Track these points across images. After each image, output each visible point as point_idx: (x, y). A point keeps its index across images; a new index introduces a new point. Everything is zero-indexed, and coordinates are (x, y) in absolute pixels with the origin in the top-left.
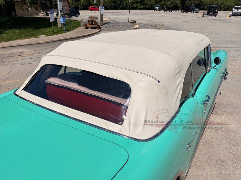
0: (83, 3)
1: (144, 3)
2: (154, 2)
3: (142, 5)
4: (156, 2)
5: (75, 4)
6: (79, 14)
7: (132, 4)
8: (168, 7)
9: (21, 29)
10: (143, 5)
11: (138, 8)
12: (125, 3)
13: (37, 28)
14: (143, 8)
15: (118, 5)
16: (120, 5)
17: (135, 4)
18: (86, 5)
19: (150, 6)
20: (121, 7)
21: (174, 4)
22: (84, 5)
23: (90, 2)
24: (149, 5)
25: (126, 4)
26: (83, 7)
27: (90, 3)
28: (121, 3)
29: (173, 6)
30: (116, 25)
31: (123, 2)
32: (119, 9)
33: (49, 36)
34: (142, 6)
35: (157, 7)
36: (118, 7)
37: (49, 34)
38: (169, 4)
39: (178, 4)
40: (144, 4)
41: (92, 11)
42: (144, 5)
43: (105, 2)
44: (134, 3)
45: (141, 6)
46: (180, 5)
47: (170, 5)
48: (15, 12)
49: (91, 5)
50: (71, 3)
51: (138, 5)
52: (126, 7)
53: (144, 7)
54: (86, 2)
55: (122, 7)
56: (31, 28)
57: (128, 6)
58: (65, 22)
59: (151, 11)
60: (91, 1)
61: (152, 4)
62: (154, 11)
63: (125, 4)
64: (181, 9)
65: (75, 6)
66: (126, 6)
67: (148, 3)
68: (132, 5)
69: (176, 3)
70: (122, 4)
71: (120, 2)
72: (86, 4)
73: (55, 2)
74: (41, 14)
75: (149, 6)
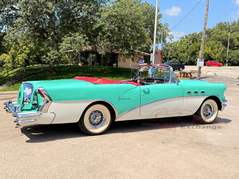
5: (190, 58)
6: (183, 68)
9: (114, 78)
23: (210, 55)
27: (211, 57)
30: (218, 80)
43: (232, 57)
48: (117, 64)
50: (185, 56)
54: (205, 56)
56: (124, 77)
58: (153, 73)
60: (212, 55)
65: (189, 61)
72: (205, 58)
73: (166, 55)
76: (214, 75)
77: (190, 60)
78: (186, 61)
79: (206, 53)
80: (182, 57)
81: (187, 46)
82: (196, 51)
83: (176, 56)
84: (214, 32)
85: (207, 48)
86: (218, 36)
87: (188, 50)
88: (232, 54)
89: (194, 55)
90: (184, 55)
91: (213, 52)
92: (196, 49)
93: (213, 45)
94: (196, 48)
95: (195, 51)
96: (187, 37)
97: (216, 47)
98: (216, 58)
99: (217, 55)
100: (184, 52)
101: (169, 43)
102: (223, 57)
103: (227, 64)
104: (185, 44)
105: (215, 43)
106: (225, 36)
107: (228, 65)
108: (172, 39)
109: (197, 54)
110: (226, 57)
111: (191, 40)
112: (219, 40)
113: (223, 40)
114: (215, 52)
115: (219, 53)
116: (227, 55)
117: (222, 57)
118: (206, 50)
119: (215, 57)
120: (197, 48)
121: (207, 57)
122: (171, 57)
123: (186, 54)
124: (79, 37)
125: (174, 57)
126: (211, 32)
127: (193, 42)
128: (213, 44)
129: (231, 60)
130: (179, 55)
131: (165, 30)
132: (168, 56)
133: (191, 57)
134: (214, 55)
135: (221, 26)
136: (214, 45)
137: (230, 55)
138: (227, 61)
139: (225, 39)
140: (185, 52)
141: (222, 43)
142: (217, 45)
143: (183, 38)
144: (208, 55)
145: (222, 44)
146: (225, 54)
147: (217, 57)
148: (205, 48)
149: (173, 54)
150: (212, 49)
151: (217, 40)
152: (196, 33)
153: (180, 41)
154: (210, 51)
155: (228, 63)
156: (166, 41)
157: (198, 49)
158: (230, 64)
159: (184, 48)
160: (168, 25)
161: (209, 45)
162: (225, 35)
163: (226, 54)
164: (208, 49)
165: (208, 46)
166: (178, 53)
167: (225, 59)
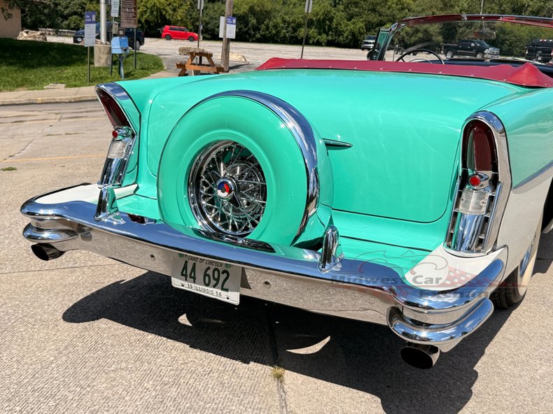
0: (142, 15)
1: (329, 26)
2: (362, 25)
3: (325, 32)
4: (366, 25)
6: (142, 43)
7: (293, 28)
8: (403, 41)
10: (329, 31)
11: (311, 42)
12: (271, 24)
13: (32, 67)
14: (328, 40)
15: (249, 29)
16: (257, 29)
17: (303, 30)
18: (151, 22)
19: (350, 37)
20: (258, 36)
21: (420, 35)
22: (147, 21)
23: (164, 13)
24: (345, 35)
25: (275, 27)
26: (142, 27)
27: (165, 16)
28: (260, 22)
29: (416, 39)
31: (267, 20)
32: (253, 42)
33: (76, 86)
34: (324, 36)
35: (372, 41)
36: (250, 35)
37: (76, 83)
38: (407, 33)
39: (432, 35)
40: (330, 29)
41: (170, 39)
42: (330, 33)
43: (212, 18)
44: (300, 25)
45: (320, 34)
46: (440, 38)
47: (410, 37)
49: (169, 23)
51: (313, 31)
52: (274, 34)
53: (330, 38)
54: (152, 13)
55: (263, 36)
57: (282, 35)
58: (125, 51)
59: (351, 50)
60: (167, 12)
61: (356, 31)
62: (360, 51)
63: (271, 28)
64: (445, 47)
66: (274, 32)
67: (343, 27)
68: (295, 30)
69: (426, 31)
70: (263, 27)
71: (257, 20)
72: (152, 19)
74: (25, 35)
75: (347, 37)
76: (243, 60)
79: (154, 6)
83: (80, 10)
88: (211, 13)
91: (169, 5)
98: (178, 21)
99: (180, 14)
102: (191, 18)
103: (201, 37)
107: (204, 39)
110: (198, 20)
114: (175, 4)
115: (184, 7)
116: (199, 14)
117: (189, 17)
119: (174, 17)
121: (156, 17)
122: (66, 12)
125: (75, 13)
129: (209, 26)
134: (171, 12)
137: (207, 14)
138: (201, 28)
144: (159, 10)
146: (196, 10)
147: (180, 18)
149: (70, 3)
155: (203, 32)
158: (207, 36)
166: (84, 3)
167: (197, 24)
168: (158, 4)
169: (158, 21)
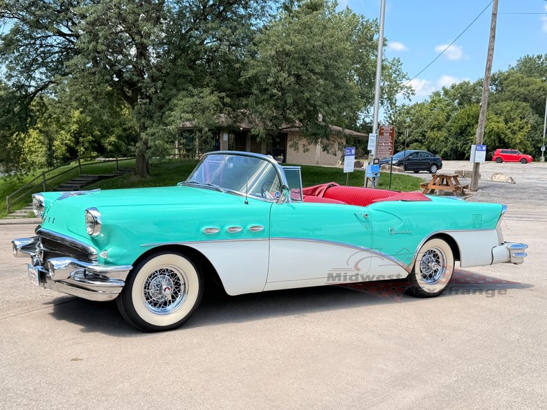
5: (453, 143)
6: (439, 167)
23: (503, 136)
27: (503, 139)
48: (285, 156)
50: (442, 139)
58: (376, 174)
65: (452, 149)
76: (510, 181)
77: (454, 147)
78: (445, 149)
79: (492, 131)
80: (434, 139)
81: (447, 113)
82: (469, 125)
83: (420, 138)
84: (513, 81)
85: (495, 119)
86: (522, 90)
87: (448, 124)
89: (463, 136)
90: (439, 136)
91: (509, 128)
92: (469, 121)
93: (508, 111)
94: (468, 118)
95: (467, 126)
96: (446, 92)
97: (515, 116)
98: (517, 144)
99: (520, 136)
100: (439, 128)
101: (404, 106)
102: (533, 141)
103: (543, 158)
104: (443, 110)
105: (514, 107)
106: (539, 90)
108: (411, 97)
109: (472, 132)
110: (540, 141)
111: (455, 99)
112: (525, 100)
113: (534, 100)
114: (515, 128)
115: (524, 130)
116: (542, 136)
118: (493, 123)
119: (513, 140)
120: (471, 118)
121: (494, 140)
122: (408, 140)
123: (444, 133)
124: (209, 98)
125: (416, 141)
126: (506, 79)
127: (460, 104)
128: (509, 108)
130: (427, 135)
131: (394, 75)
132: (400, 138)
133: (457, 139)
134: (511, 136)
135: (528, 65)
136: (511, 110)
138: (543, 149)
139: (539, 97)
140: (442, 127)
141: (532, 108)
142: (518, 112)
143: (437, 94)
144: (498, 135)
145: (530, 109)
146: (538, 132)
147: (518, 141)
148: (490, 118)
149: (412, 132)
150: (506, 122)
151: (519, 101)
152: (469, 83)
153: (429, 100)
154: (502, 125)
156: (396, 100)
157: (473, 122)
159: (440, 117)
160: (401, 64)
161: (499, 112)
162: (537, 88)
163: (542, 132)
164: (498, 122)
165: (496, 114)
166: (425, 131)
167: (539, 146)
168: (496, 129)
169: (495, 144)
